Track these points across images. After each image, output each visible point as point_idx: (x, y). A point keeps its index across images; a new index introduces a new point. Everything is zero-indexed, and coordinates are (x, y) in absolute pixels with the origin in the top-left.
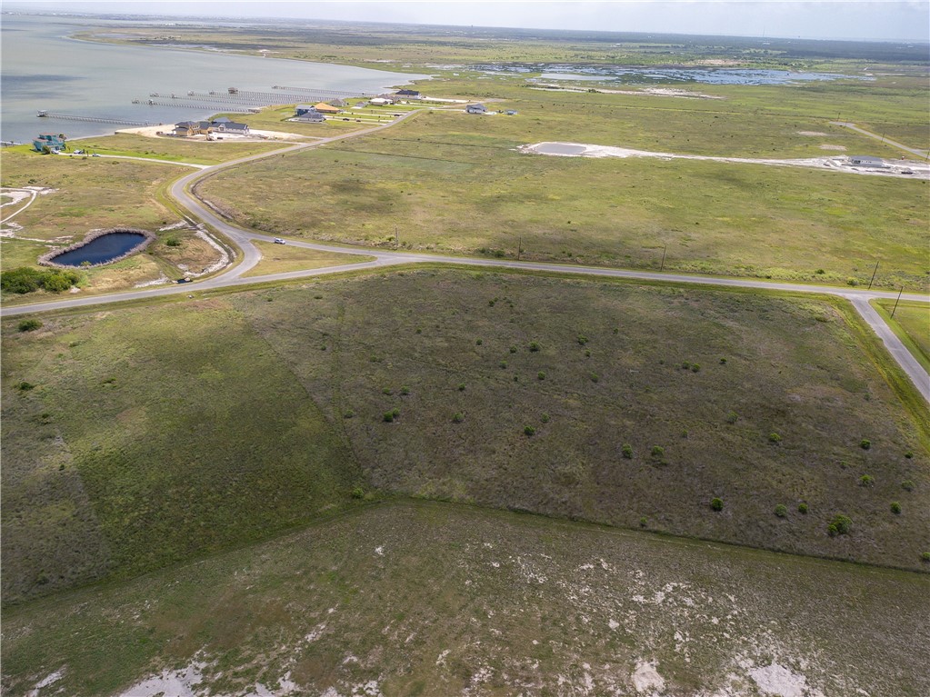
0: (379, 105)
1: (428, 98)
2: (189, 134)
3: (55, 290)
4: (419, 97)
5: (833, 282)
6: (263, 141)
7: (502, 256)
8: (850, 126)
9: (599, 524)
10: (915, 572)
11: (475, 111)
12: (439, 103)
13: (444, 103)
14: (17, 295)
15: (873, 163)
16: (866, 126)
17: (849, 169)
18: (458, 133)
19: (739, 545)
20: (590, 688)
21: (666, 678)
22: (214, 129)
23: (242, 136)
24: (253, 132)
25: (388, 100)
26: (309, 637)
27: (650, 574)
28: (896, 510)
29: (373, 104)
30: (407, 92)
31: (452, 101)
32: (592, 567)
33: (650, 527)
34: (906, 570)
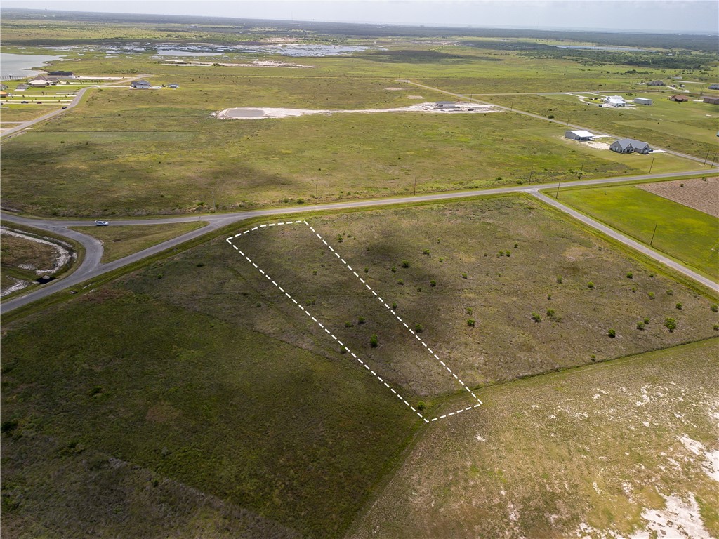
0: (43, 87)
1: (82, 77)
4: (73, 77)
5: (509, 184)
7: (303, 202)
8: (409, 82)
9: (572, 368)
11: (142, 86)
12: (100, 81)
13: (103, 81)
15: (450, 105)
16: (418, 81)
17: (439, 111)
18: (147, 107)
19: (644, 352)
21: (699, 440)
25: (49, 82)
26: (513, 517)
27: (627, 387)
29: (35, 86)
30: (58, 73)
32: (598, 395)
33: (597, 360)
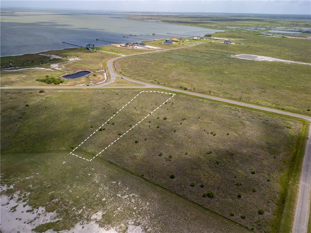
0: (195, 40)
1: (215, 38)
2: (128, 46)
3: (55, 84)
4: (211, 37)
6: (148, 49)
7: (186, 89)
9: (130, 172)
10: (223, 217)
11: (227, 42)
13: (219, 40)
14: (47, 84)
18: (213, 50)
19: (168, 190)
20: (79, 213)
21: (103, 218)
22: (136, 45)
23: (143, 47)
24: (147, 46)
26: (27, 178)
27: (130, 190)
28: (239, 197)
29: (193, 39)
30: (209, 36)
31: (223, 39)
32: (115, 183)
33: (144, 177)
34: (220, 215)
